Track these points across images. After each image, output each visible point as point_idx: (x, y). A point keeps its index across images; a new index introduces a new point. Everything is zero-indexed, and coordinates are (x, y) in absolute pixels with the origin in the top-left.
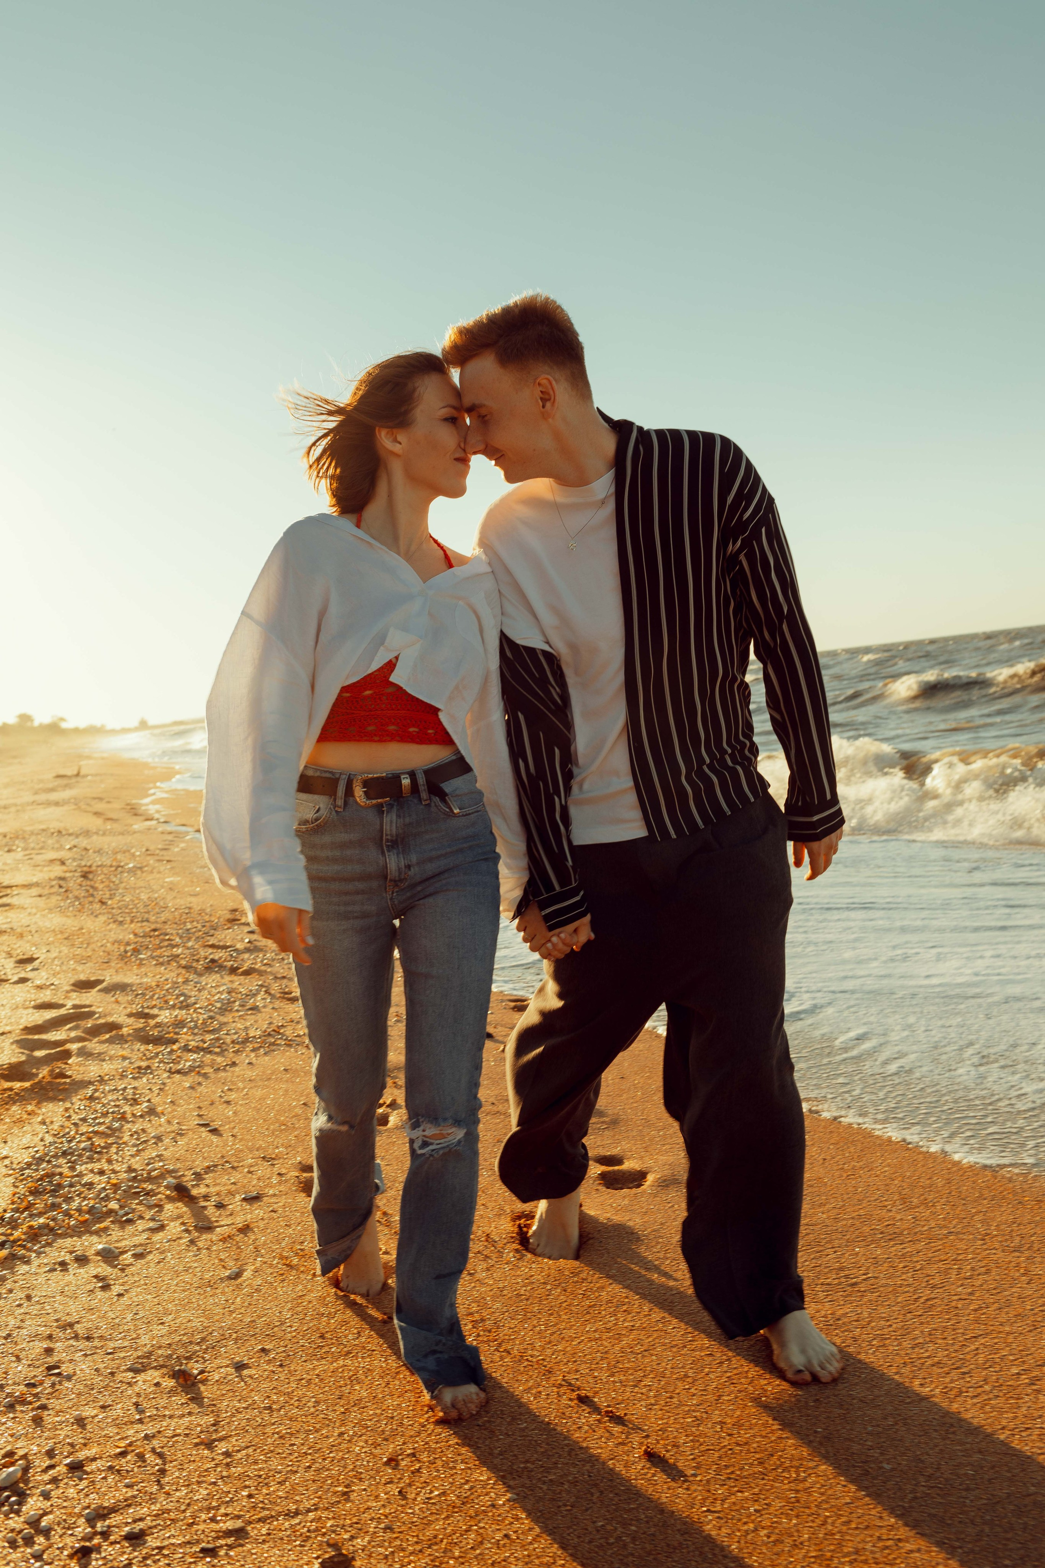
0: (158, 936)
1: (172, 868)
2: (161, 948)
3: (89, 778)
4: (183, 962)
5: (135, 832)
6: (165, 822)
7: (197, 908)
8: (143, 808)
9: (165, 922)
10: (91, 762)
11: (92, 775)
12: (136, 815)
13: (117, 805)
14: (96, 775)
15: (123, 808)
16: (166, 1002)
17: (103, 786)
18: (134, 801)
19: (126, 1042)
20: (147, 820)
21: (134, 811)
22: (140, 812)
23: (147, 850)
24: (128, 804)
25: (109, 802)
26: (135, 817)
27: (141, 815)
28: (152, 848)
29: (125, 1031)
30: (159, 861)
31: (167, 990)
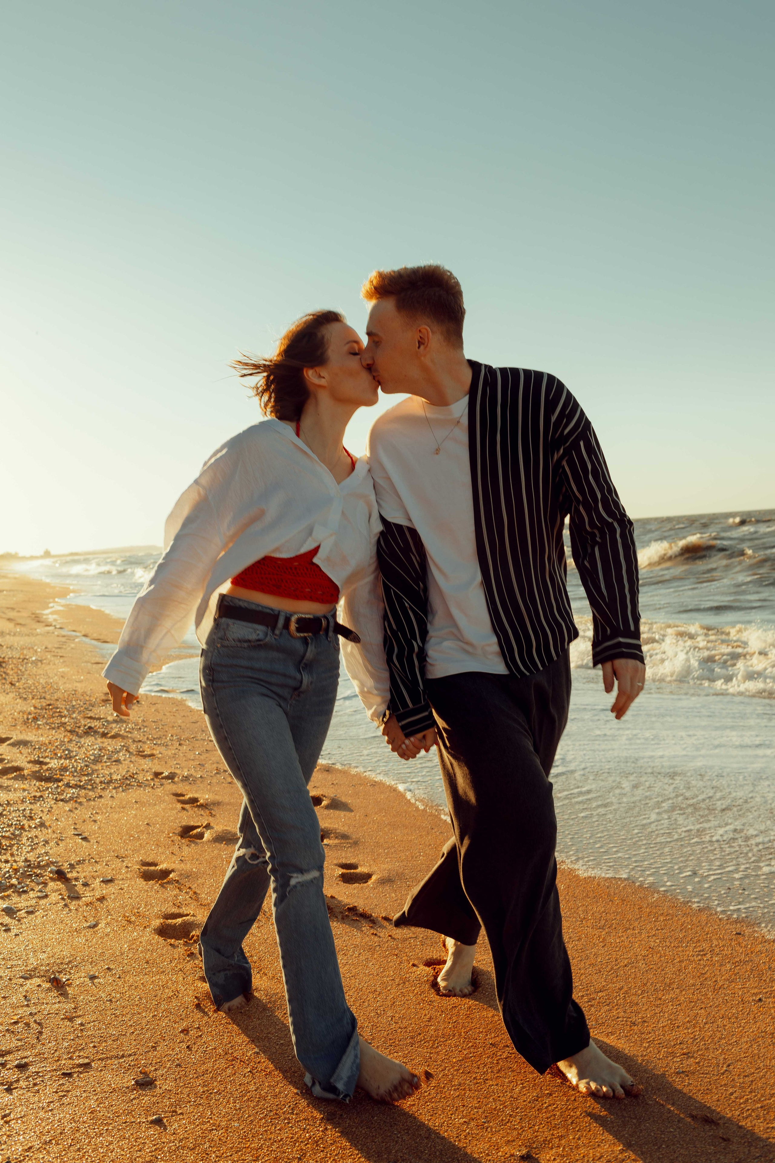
0: (51, 709)
1: (64, 662)
2: (53, 717)
3: (5, 592)
4: (69, 728)
5: (37, 635)
6: (61, 628)
7: (80, 691)
8: (44, 617)
9: (57, 700)
10: (6, 580)
11: (7, 591)
12: (39, 622)
13: (25, 614)
14: (10, 591)
15: (29, 617)
16: (56, 754)
17: (15, 599)
18: (37, 612)
19: (26, 779)
20: (47, 626)
21: (38, 619)
22: (42, 620)
23: (46, 648)
24: (33, 614)
25: (19, 611)
26: (38, 624)
27: (42, 622)
28: (50, 646)
29: (26, 772)
30: (54, 656)
31: (57, 746)
